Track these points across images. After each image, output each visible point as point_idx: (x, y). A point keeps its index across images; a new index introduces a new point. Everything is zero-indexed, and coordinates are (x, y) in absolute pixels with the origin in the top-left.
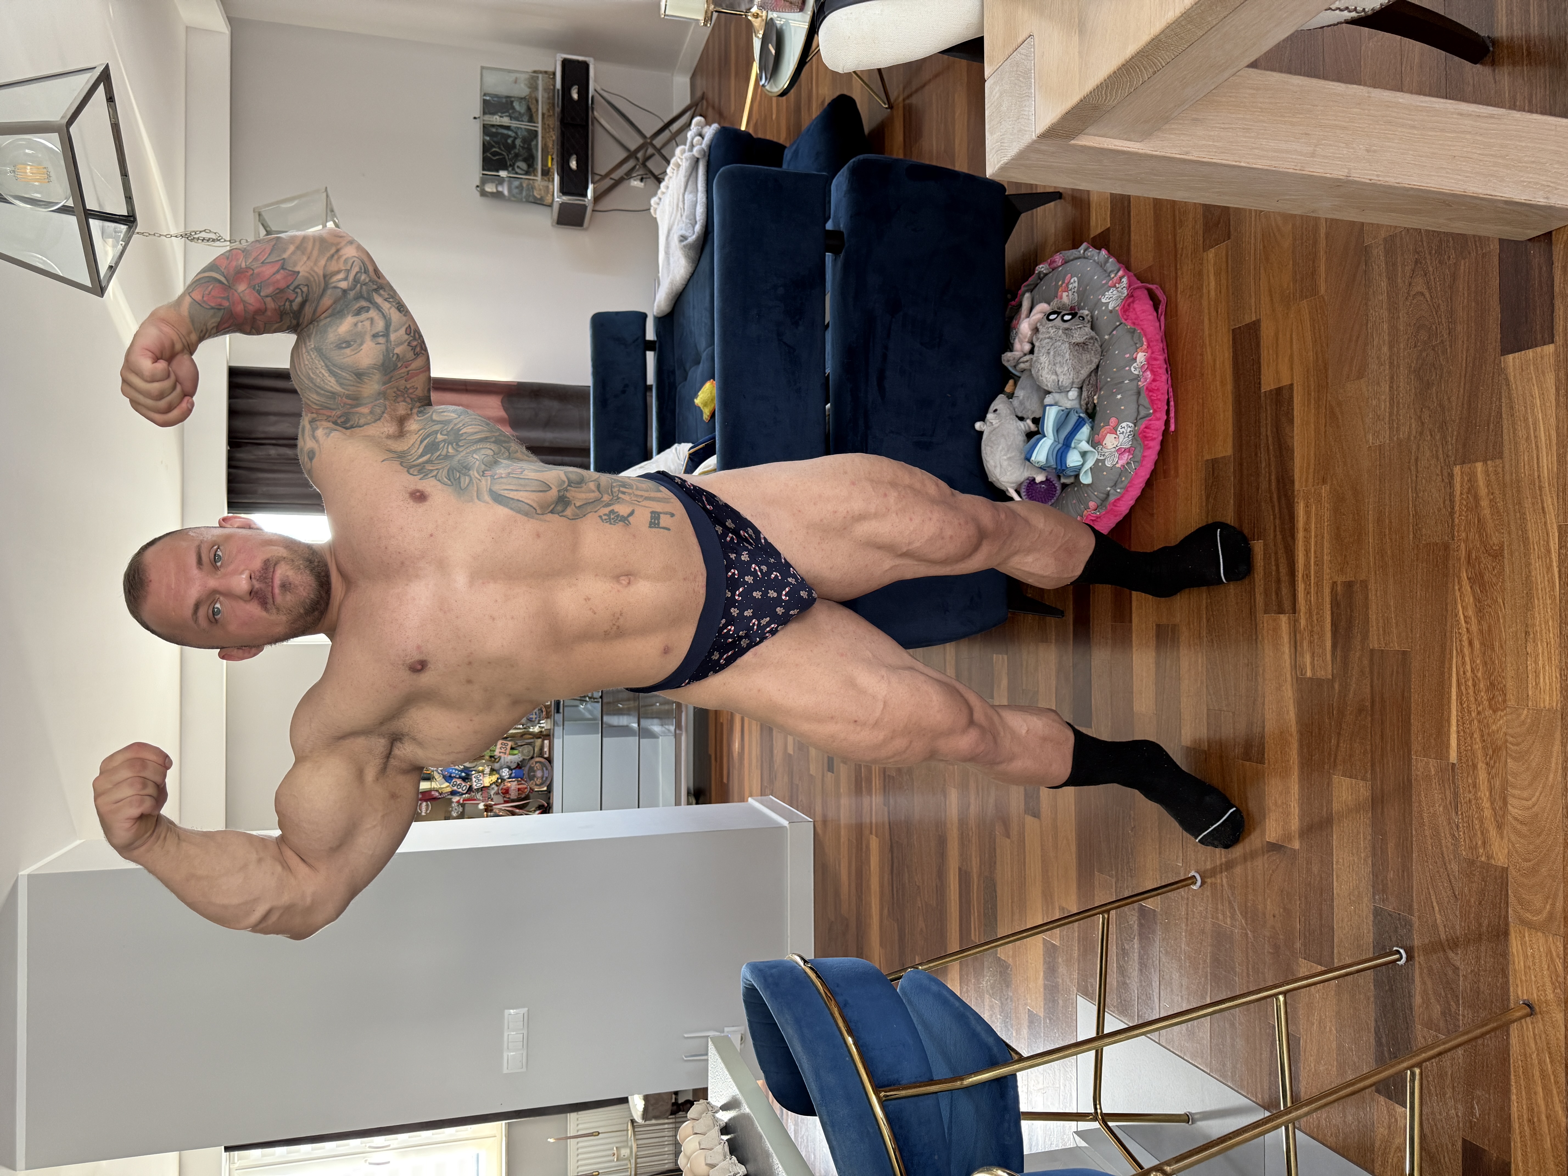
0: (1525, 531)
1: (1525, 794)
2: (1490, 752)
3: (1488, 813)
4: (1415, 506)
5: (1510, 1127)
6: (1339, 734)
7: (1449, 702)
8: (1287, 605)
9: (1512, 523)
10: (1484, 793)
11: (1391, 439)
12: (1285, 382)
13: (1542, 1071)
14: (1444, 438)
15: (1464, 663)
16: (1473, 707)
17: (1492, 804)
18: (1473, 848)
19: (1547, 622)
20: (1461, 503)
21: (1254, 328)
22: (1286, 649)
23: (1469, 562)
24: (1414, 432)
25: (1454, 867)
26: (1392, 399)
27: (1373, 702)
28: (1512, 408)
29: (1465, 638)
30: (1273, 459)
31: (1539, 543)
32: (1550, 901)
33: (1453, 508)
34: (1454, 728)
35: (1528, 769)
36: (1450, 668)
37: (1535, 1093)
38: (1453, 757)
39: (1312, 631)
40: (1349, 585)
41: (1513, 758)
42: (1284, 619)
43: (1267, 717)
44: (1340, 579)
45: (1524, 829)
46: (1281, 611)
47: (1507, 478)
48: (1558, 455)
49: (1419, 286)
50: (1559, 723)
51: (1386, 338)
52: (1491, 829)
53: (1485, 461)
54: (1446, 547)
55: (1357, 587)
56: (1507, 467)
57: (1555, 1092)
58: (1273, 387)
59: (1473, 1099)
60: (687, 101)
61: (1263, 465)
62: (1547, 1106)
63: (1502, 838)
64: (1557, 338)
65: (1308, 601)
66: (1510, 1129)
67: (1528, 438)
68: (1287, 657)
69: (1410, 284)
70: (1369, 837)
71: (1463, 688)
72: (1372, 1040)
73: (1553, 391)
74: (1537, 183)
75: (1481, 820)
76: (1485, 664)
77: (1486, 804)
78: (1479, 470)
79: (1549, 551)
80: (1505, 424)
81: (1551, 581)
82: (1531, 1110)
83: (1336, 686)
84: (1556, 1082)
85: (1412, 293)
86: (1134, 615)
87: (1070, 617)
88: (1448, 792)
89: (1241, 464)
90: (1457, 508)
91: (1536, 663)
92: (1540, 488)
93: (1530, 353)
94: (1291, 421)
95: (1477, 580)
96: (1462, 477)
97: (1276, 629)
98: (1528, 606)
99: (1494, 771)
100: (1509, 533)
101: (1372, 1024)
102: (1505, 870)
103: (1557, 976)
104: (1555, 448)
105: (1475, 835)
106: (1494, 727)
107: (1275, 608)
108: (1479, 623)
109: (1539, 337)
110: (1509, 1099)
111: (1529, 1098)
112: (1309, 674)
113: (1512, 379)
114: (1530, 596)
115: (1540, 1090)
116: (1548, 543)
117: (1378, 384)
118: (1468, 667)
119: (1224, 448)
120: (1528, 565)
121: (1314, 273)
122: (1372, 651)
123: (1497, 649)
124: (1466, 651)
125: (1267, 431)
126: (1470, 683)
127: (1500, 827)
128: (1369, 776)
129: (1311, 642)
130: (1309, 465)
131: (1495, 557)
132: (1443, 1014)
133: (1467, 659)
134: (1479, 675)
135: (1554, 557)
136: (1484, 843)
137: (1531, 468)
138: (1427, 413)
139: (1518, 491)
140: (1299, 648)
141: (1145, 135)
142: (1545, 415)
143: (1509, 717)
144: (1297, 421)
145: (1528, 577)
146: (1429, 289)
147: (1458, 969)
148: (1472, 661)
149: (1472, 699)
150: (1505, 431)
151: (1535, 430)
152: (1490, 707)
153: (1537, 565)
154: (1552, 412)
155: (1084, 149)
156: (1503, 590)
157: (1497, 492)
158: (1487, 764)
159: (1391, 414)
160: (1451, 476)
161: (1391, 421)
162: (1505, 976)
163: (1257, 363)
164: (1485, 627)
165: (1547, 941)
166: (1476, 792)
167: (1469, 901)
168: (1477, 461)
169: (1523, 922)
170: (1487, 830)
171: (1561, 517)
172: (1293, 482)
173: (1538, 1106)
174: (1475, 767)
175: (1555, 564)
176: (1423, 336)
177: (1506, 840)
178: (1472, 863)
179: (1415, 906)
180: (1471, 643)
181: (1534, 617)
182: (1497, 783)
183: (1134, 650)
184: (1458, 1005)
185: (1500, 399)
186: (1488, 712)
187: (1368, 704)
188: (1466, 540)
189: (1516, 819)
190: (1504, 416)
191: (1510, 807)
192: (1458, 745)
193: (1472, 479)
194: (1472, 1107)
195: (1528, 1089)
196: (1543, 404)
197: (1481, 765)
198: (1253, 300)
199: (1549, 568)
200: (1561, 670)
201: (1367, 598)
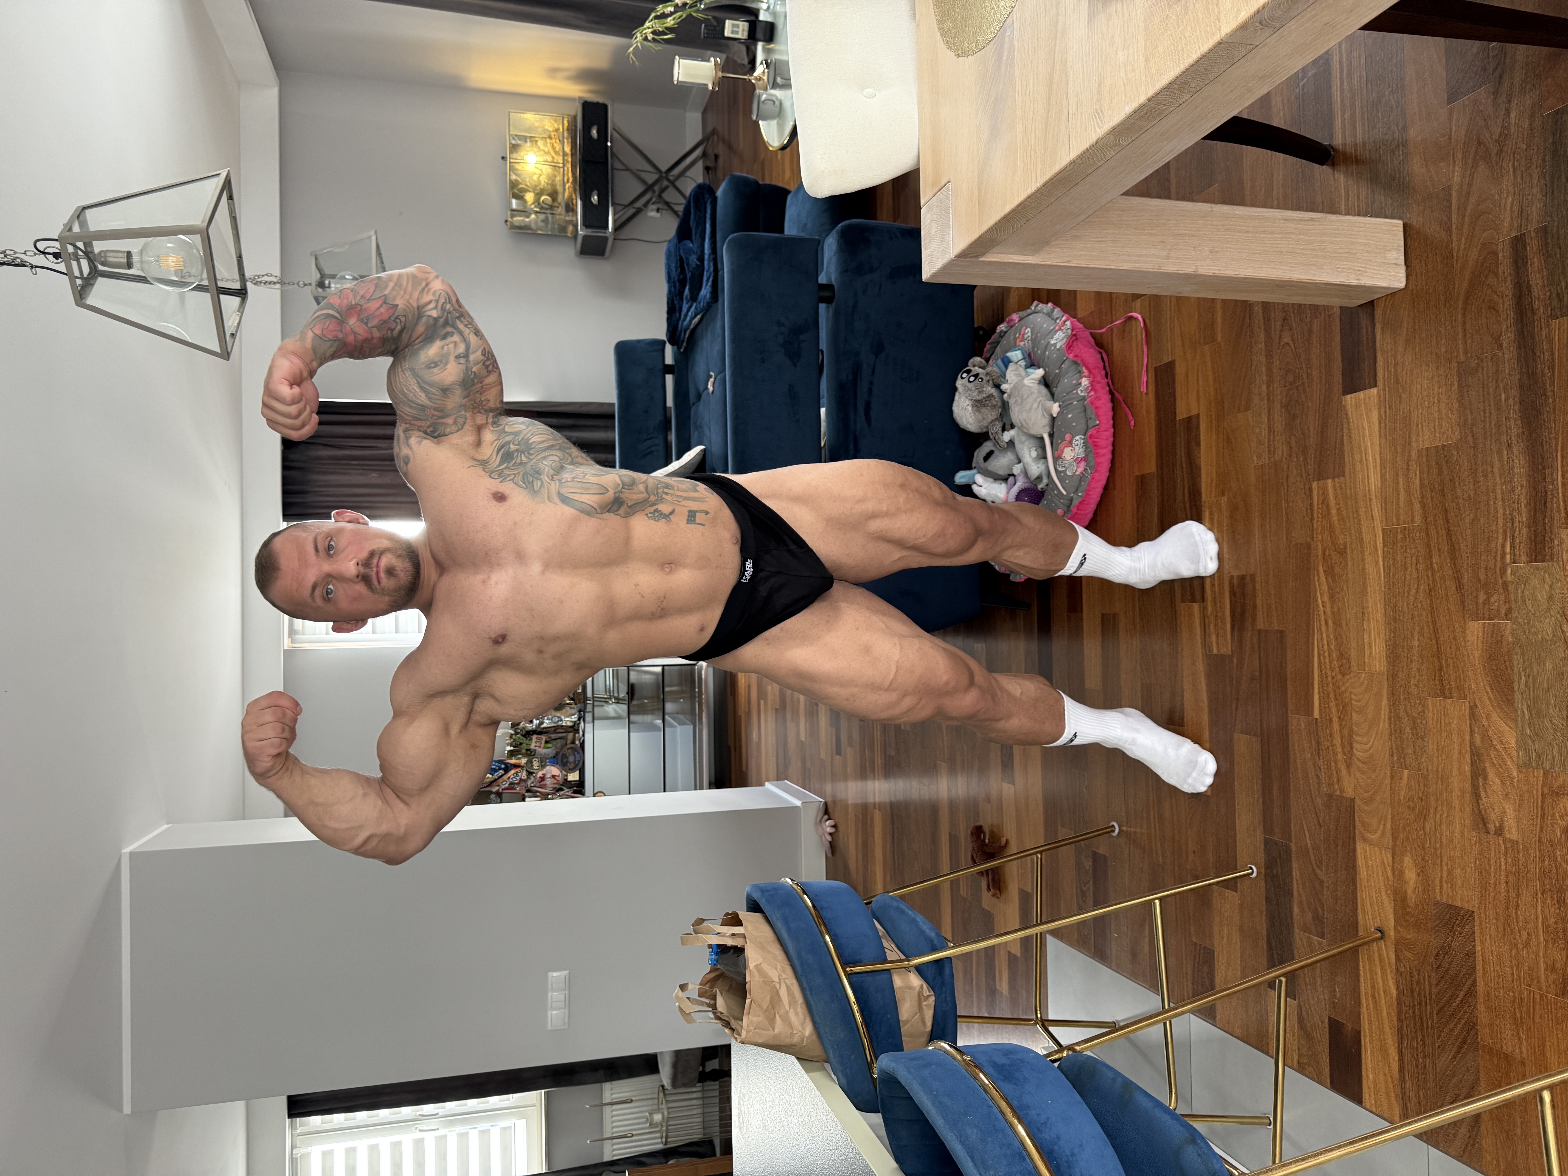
0: (1360, 533)
1: (1364, 740)
2: (1341, 708)
3: (1340, 756)
4: (1287, 514)
5: (1360, 1003)
6: (1237, 699)
7: (1313, 670)
8: (1198, 596)
9: (1352, 527)
10: (1337, 741)
11: (1269, 459)
12: (1194, 412)
13: (1380, 956)
14: (1305, 459)
15: (1322, 639)
16: (1329, 673)
17: (1343, 749)
18: (1331, 785)
19: (1376, 605)
20: (1318, 512)
21: (1170, 367)
22: (1198, 631)
23: (1324, 558)
24: (1285, 455)
25: (1319, 801)
26: (1269, 428)
27: (1261, 673)
28: (1350, 437)
29: (1322, 618)
30: (1186, 476)
31: (1370, 543)
32: (1383, 823)
33: (1312, 516)
34: (1316, 690)
35: (1365, 720)
36: (1313, 643)
37: (1376, 974)
38: (1316, 714)
39: (1216, 616)
40: (1242, 578)
41: (1356, 712)
42: (1196, 607)
43: (1186, 687)
44: (1236, 573)
45: (1364, 767)
46: (1193, 601)
47: (1348, 491)
48: (1381, 474)
49: (1287, 339)
50: (1386, 683)
51: (1265, 378)
52: (1342, 768)
53: (1333, 478)
54: (1309, 547)
55: (1248, 579)
56: (1348, 483)
57: (1389, 971)
58: (1185, 416)
59: (1334, 984)
60: (699, 137)
61: (1179, 480)
62: (1384, 983)
63: (1350, 775)
64: (1379, 383)
65: (1213, 592)
66: (1359, 1004)
67: (1361, 461)
68: (1198, 637)
69: (1280, 336)
70: (1260, 782)
71: (1322, 658)
72: (1265, 946)
73: (1377, 424)
74: (1349, 269)
75: (1336, 762)
76: (1336, 639)
77: (1339, 750)
78: (1330, 485)
79: (1376, 549)
80: (1346, 448)
81: (1378, 572)
82: (1373, 987)
83: (1235, 660)
84: (1389, 963)
85: (1282, 343)
86: (1084, 606)
87: (1035, 609)
88: (1313, 743)
89: (1162, 480)
90: (1315, 516)
91: (1370, 636)
92: (1370, 500)
93: (1361, 394)
94: (1199, 444)
95: (1330, 572)
96: (1318, 492)
97: (1191, 616)
98: (1364, 593)
99: (1344, 723)
100: (1351, 536)
101: (1265, 932)
102: (1353, 800)
103: (1388, 880)
104: (1379, 469)
105: (1332, 774)
106: (1343, 688)
107: (1189, 598)
108: (1332, 607)
109: (1367, 382)
110: (1359, 981)
111: (1372, 979)
112: (1215, 651)
113: (1350, 414)
114: (1365, 584)
115: (1379, 971)
116: (1376, 542)
117: (1260, 415)
118: (1325, 642)
119: (1151, 466)
120: (1363, 560)
121: (1213, 323)
122: (1259, 631)
123: (1344, 626)
124: (1324, 628)
125: (1181, 452)
126: (1326, 654)
127: (1348, 766)
128: (1259, 732)
129: (1216, 625)
130: (1212, 480)
131: (1341, 554)
132: (1314, 918)
133: (1324, 635)
134: (1333, 647)
135: (1380, 552)
136: (1338, 781)
137: (1364, 483)
138: (1293, 439)
139: (1356, 502)
140: (1207, 631)
141: (1034, 252)
142: (1372, 444)
143: (1353, 680)
144: (1203, 444)
145: (1364, 569)
146: (1293, 341)
147: (1323, 881)
148: (1328, 636)
149: (1328, 667)
150: (1346, 455)
151: (1366, 455)
152: (1340, 673)
153: (1369, 559)
154: (1376, 440)
155: (990, 263)
156: (1347, 581)
157: (1341, 503)
158: (1339, 718)
159: (1269, 441)
160: (1311, 490)
161: (1269, 446)
162: (1355, 884)
163: (1173, 395)
164: (1336, 610)
165: (1381, 853)
166: (1332, 741)
167: (1329, 827)
168: (1328, 478)
169: (1365, 840)
170: (1341, 771)
171: (1384, 522)
172: (1200, 494)
173: (1378, 984)
174: (1331, 720)
175: (1381, 559)
176: (1290, 378)
177: (1353, 775)
178: (1330, 796)
179: (1293, 835)
180: (1326, 623)
181: (1367, 601)
182: (1346, 732)
183: (1085, 635)
184: (1323, 911)
185: (1342, 429)
186: (1339, 677)
187: (1257, 674)
188: (1322, 541)
189: (1359, 760)
190: (1345, 443)
191: (1355, 751)
192: (1320, 703)
193: (1325, 493)
194: (1335, 991)
195: (1372, 972)
196: (1370, 435)
197: (1335, 719)
198: (1169, 344)
199: (1377, 563)
200: (1386, 641)
201: (1254, 588)
